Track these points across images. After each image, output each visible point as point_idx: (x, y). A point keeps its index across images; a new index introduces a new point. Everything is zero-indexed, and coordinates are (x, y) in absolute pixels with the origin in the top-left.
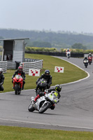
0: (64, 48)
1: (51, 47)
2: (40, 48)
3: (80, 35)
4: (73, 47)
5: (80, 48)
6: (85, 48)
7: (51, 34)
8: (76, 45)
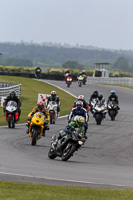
0: (52, 67)
1: (32, 66)
2: (18, 68)
3: (74, 49)
4: (64, 67)
5: (74, 68)
6: (81, 68)
7: (33, 48)
8: (68, 63)
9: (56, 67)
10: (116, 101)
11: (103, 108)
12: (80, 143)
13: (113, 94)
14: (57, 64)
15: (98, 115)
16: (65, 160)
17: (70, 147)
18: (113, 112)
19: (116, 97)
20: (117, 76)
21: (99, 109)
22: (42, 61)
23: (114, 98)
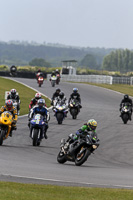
6: (48, 65)
9: (23, 65)
10: (78, 99)
11: (64, 107)
12: (94, 146)
13: (75, 91)
14: (24, 62)
15: (59, 115)
16: (79, 165)
17: (84, 151)
18: (75, 111)
19: (78, 96)
20: (84, 74)
21: (60, 108)
22: (10, 59)
23: (76, 96)
